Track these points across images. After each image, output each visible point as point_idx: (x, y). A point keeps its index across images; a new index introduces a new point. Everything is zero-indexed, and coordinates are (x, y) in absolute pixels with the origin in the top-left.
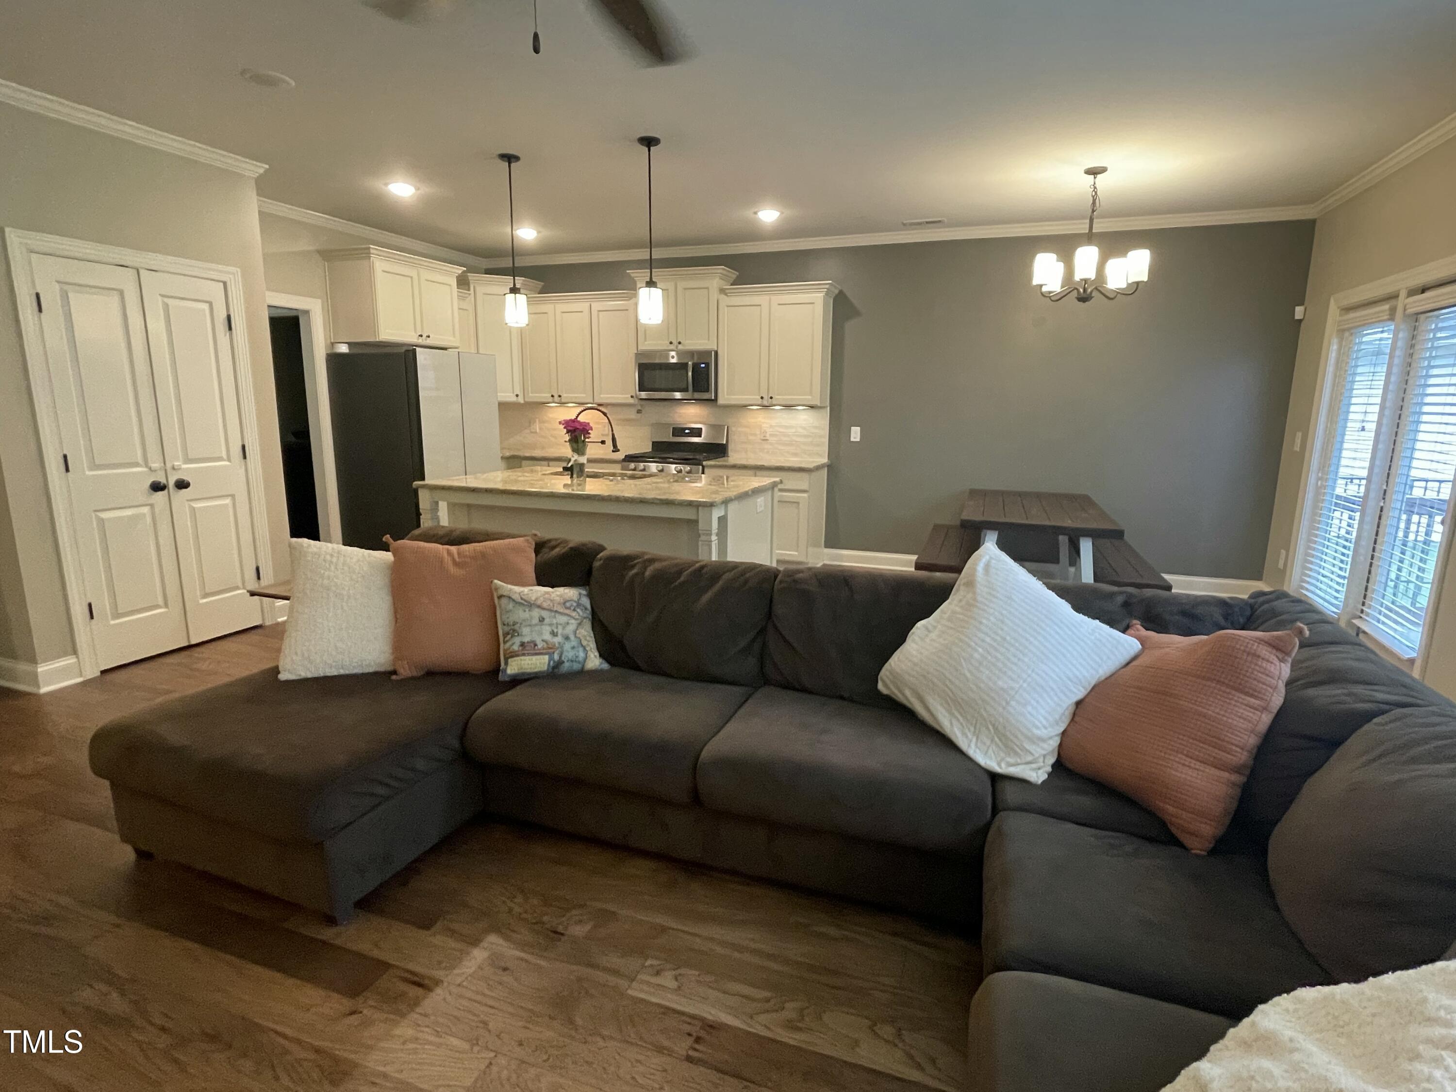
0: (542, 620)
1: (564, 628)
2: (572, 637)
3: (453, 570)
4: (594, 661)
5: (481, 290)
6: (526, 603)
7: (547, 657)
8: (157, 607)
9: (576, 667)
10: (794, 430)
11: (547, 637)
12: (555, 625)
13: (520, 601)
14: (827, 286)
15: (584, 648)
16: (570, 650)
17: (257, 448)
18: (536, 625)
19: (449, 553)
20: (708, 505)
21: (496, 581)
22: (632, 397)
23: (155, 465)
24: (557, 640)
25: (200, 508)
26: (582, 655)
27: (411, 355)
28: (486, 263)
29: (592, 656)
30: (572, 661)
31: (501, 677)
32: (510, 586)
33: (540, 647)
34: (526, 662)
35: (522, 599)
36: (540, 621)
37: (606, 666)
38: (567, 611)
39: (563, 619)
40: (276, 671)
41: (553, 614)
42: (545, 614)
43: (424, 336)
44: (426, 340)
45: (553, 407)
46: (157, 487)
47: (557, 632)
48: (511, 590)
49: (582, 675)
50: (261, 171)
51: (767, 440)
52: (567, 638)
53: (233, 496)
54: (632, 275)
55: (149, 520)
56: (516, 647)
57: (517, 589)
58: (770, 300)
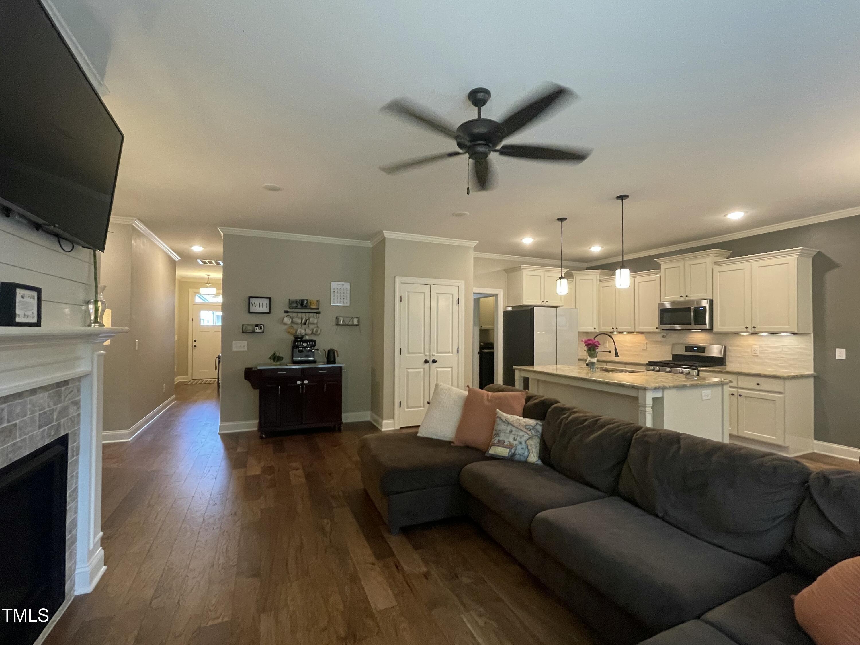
0: (511, 431)
1: (521, 438)
2: (523, 443)
3: (486, 403)
4: (534, 458)
5: (578, 278)
6: (506, 422)
7: (508, 450)
8: (420, 407)
9: (523, 459)
10: (780, 350)
11: (511, 440)
12: (516, 436)
13: (505, 421)
14: (800, 251)
15: (529, 450)
16: (520, 449)
17: (463, 350)
18: (507, 433)
19: (488, 395)
20: (643, 388)
21: (498, 410)
22: (657, 328)
23: (427, 354)
24: (515, 443)
25: (441, 371)
26: (526, 453)
27: (533, 309)
28: (586, 265)
29: (532, 455)
30: (520, 455)
31: (486, 454)
32: (502, 413)
33: (506, 444)
34: (498, 449)
35: (505, 420)
36: (510, 432)
37: (539, 462)
38: (526, 430)
39: (522, 433)
40: (417, 433)
41: (518, 430)
42: (514, 429)
43: (545, 302)
44: (546, 303)
45: (615, 334)
46: (426, 362)
47: (517, 439)
48: (502, 415)
49: (525, 464)
50: (476, 244)
51: (757, 356)
52: (520, 443)
53: (452, 367)
54: (658, 261)
55: (422, 373)
56: (496, 442)
57: (504, 414)
58: (751, 265)
